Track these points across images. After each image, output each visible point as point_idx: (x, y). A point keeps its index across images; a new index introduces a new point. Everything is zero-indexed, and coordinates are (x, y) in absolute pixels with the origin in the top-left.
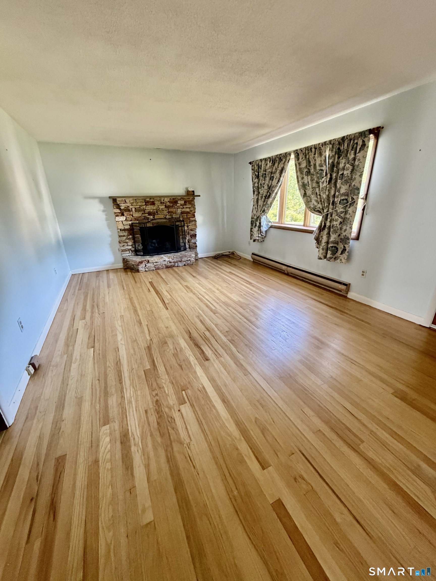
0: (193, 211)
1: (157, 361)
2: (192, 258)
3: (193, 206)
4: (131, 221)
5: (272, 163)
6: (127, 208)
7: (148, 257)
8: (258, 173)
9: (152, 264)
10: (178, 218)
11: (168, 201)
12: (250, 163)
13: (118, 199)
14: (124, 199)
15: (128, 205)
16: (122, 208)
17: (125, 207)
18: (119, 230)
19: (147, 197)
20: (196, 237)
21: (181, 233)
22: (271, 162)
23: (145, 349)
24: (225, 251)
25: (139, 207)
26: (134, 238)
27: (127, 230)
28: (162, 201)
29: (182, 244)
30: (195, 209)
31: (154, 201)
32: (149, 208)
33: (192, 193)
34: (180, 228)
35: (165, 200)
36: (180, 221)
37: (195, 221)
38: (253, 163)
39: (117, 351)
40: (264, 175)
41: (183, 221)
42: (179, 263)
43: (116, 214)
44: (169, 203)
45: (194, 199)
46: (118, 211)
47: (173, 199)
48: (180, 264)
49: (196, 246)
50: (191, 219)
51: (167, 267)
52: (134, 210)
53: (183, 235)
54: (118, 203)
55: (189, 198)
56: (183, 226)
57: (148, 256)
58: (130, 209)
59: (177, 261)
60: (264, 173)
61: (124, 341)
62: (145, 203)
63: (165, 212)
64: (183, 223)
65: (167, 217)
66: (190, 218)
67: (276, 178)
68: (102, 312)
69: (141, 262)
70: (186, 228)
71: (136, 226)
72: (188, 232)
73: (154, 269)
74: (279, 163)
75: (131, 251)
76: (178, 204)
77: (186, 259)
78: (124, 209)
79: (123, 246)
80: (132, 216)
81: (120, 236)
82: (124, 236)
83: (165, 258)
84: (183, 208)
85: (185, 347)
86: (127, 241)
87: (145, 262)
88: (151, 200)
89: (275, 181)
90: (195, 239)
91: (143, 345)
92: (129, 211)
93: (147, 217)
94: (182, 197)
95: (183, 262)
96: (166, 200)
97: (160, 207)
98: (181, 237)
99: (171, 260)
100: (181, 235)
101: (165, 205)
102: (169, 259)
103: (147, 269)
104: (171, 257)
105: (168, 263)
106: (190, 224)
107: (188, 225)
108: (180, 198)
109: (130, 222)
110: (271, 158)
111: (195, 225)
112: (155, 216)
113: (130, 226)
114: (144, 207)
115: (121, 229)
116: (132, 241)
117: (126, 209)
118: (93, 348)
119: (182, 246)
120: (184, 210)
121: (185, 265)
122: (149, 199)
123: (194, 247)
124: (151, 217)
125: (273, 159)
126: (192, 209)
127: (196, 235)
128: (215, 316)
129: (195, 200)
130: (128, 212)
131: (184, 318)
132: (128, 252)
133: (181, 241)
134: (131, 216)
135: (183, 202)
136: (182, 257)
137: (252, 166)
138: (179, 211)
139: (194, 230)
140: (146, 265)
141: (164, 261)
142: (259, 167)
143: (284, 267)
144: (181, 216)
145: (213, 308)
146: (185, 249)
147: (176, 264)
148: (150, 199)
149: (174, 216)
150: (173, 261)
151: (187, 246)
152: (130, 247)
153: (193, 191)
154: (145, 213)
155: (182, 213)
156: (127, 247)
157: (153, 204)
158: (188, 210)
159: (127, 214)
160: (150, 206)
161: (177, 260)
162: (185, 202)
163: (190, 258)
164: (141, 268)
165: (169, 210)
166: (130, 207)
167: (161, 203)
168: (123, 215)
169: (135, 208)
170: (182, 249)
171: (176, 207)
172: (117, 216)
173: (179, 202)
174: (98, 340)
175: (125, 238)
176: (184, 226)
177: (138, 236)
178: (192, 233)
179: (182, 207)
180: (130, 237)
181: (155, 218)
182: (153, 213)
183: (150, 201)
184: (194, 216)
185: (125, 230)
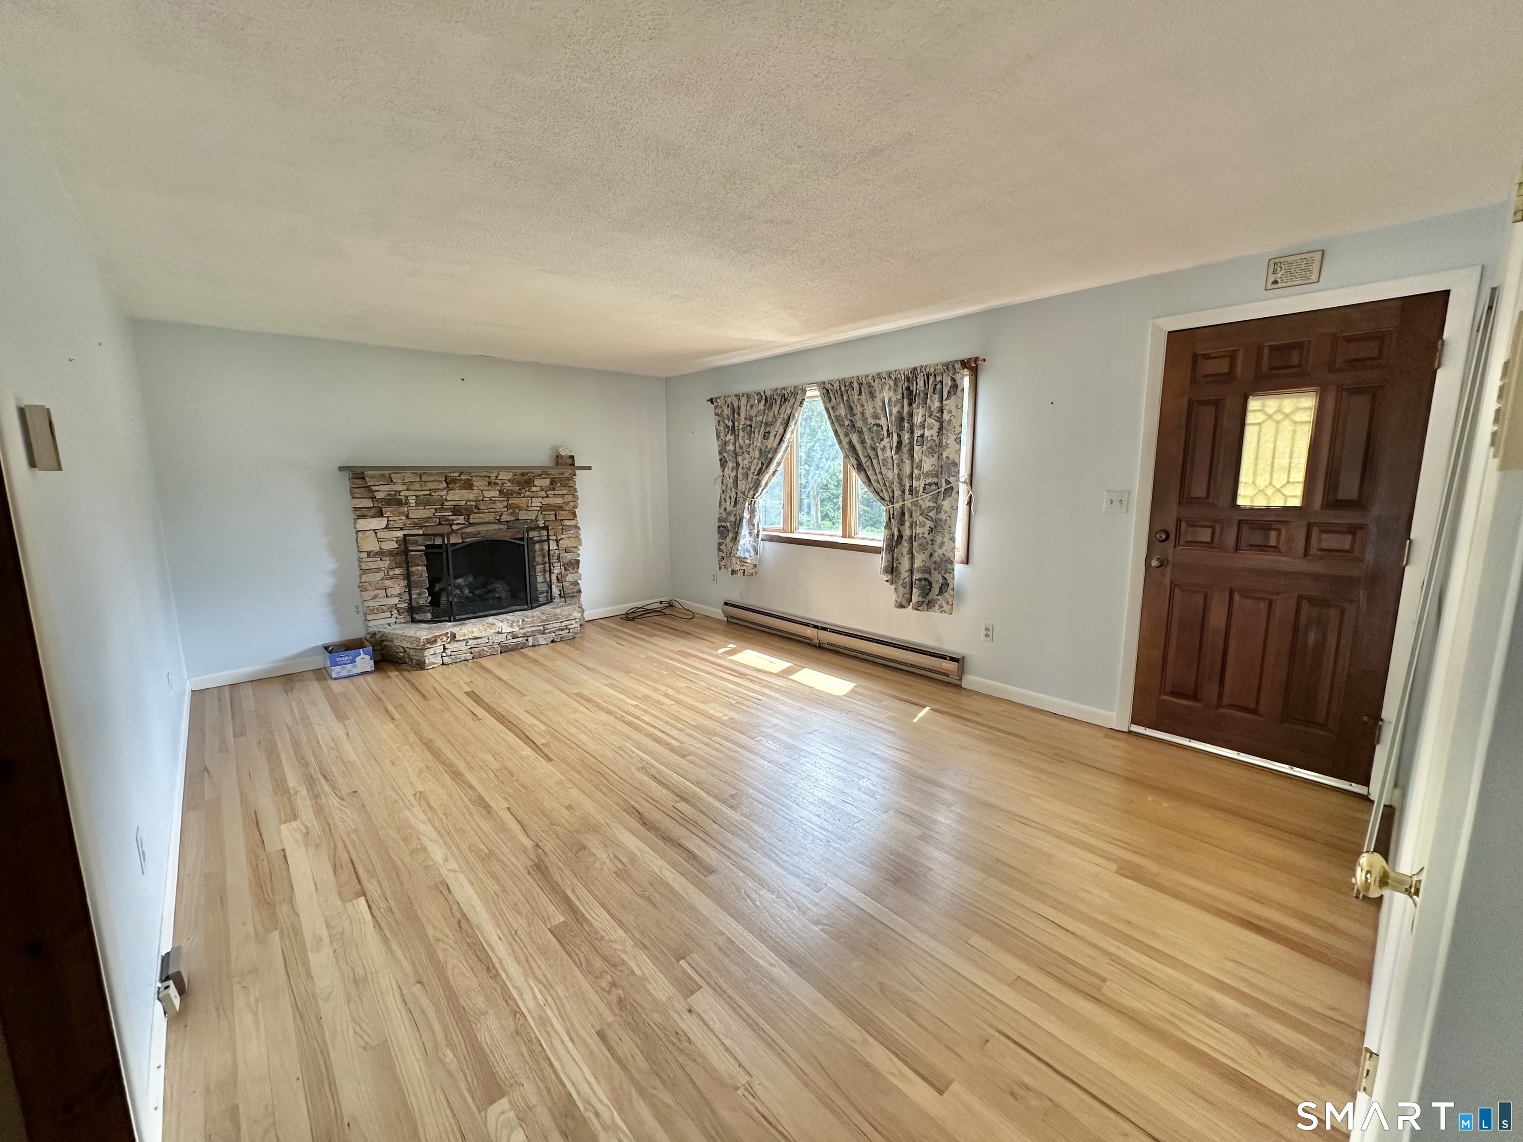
0: (572, 504)
1: (578, 899)
2: (573, 622)
3: (573, 491)
4: (401, 529)
5: (764, 405)
6: (395, 495)
7: (449, 624)
8: (733, 422)
9: (464, 643)
10: (532, 521)
11: (509, 480)
12: (711, 401)
13: (368, 473)
14: (386, 473)
15: (399, 488)
16: (379, 495)
17: (390, 495)
18: (364, 555)
19: (454, 469)
20: (578, 567)
21: (539, 559)
22: (763, 402)
23: (529, 873)
24: (651, 601)
25: (428, 492)
26: (408, 576)
27: (391, 553)
28: (493, 479)
29: (542, 587)
30: (578, 499)
31: (471, 480)
32: (457, 496)
33: (570, 461)
34: (537, 546)
35: (500, 477)
36: (538, 528)
37: (577, 527)
38: (718, 401)
39: (446, 893)
40: (749, 428)
41: (546, 528)
42: (539, 636)
43: (358, 513)
44: (509, 484)
45: (575, 475)
46: (368, 503)
47: (522, 474)
48: (541, 640)
49: (579, 591)
50: (567, 523)
51: (506, 650)
52: (412, 501)
53: (544, 563)
54: (369, 484)
55: (562, 473)
56: (545, 541)
57: (450, 621)
58: (403, 499)
59: (532, 631)
60: (748, 423)
61: (457, 860)
62: (447, 483)
63: (500, 506)
64: (545, 533)
65: (505, 518)
66: (562, 520)
67: (775, 436)
68: (345, 790)
69: (433, 641)
70: (553, 546)
71: (416, 543)
72: (559, 556)
73: (469, 656)
74: (781, 406)
75: (395, 612)
76: (535, 486)
77: (558, 625)
78: (382, 500)
79: (375, 597)
80: (407, 517)
81: (364, 571)
82: (378, 570)
83: (500, 624)
84: (547, 496)
85: (641, 851)
86: (388, 583)
87: (445, 638)
88: (463, 477)
89: (772, 442)
90: (577, 572)
91: (520, 864)
92: (399, 503)
93: (448, 520)
94: (543, 472)
95: (550, 633)
96: (505, 476)
97: (486, 494)
98: (539, 568)
99: (516, 629)
100: (538, 564)
101: (499, 488)
102: (512, 626)
103: (446, 660)
104: (518, 621)
105: (509, 637)
106: (563, 536)
107: (559, 538)
108: (540, 472)
109: (400, 534)
110: (762, 394)
111: (577, 537)
112: (472, 516)
113: (397, 542)
114: (444, 493)
115: (369, 553)
116: (404, 583)
117: (390, 499)
118: (362, 900)
119: (542, 593)
120: (547, 501)
121: (553, 641)
122: (456, 474)
123: (573, 593)
124: (461, 519)
125: (766, 397)
126: (569, 498)
127: (578, 562)
129: (577, 478)
130: (395, 508)
131: (606, 775)
132: (388, 614)
133: (540, 579)
134: (404, 518)
135: (546, 482)
136: (546, 620)
137: (716, 407)
138: (536, 503)
139: (573, 550)
140: (445, 649)
141: (499, 633)
142: (736, 411)
143: (810, 632)
144: (540, 517)
146: (550, 600)
147: (530, 639)
148: (462, 473)
149: (523, 515)
150: (522, 631)
151: (556, 591)
152: (396, 600)
153: (572, 457)
154: (442, 509)
155: (543, 508)
156: (386, 599)
157: (469, 486)
158: (559, 501)
159: (391, 512)
160: (457, 491)
161: (534, 629)
162: (553, 482)
163: (567, 623)
164: (432, 656)
165: (510, 502)
166: (402, 493)
167: (489, 483)
168: (381, 514)
170: (542, 598)
171: (528, 493)
172: (363, 517)
173: (537, 482)
174: (367, 871)
175: (379, 576)
176: (548, 540)
177: (420, 568)
178: (569, 557)
179: (543, 494)
180: (398, 571)
181: (471, 521)
182: (467, 510)
183: (461, 480)
184: (574, 515)
185: (381, 554)
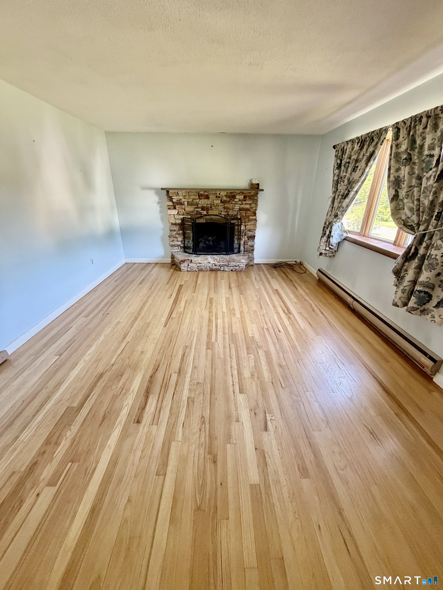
0: (254, 208)
1: (89, 400)
2: (242, 264)
3: (255, 202)
4: (183, 215)
5: (360, 147)
6: (179, 201)
8: (341, 161)
9: (196, 264)
10: (235, 215)
11: (225, 196)
12: (334, 147)
13: (170, 191)
14: (176, 191)
15: (181, 198)
16: (174, 200)
17: (178, 200)
18: (171, 224)
19: (202, 190)
20: (254, 239)
21: (236, 233)
22: (359, 144)
23: (96, 376)
24: (291, 260)
25: (192, 200)
26: (184, 234)
27: (179, 224)
28: (218, 195)
29: (236, 246)
30: (258, 206)
31: (208, 195)
32: (203, 202)
33: (256, 186)
34: (236, 227)
35: (221, 194)
36: (237, 219)
37: (256, 220)
38: (338, 146)
39: (72, 369)
40: (347, 164)
41: (240, 219)
43: (168, 207)
44: (225, 197)
45: (258, 193)
46: (171, 204)
47: (231, 193)
48: (226, 268)
49: (253, 250)
50: (251, 217)
51: (212, 270)
52: (186, 203)
53: (238, 235)
54: (171, 195)
55: (250, 193)
56: (239, 225)
57: (195, 254)
58: (183, 202)
59: (223, 265)
60: (348, 160)
61: (90, 357)
62: (199, 196)
63: (221, 208)
64: (240, 221)
65: (223, 213)
66: (249, 216)
67: (360, 169)
68: (107, 312)
69: (183, 261)
70: (243, 228)
71: (188, 221)
72: (245, 233)
73: (197, 270)
74: (369, 146)
75: (180, 247)
76: (236, 199)
77: (234, 264)
78: (175, 202)
79: (173, 241)
80: (185, 210)
81: (171, 230)
82: (175, 231)
83: (210, 259)
84: (242, 204)
85: (133, 391)
86: (177, 236)
87: (188, 261)
88: (206, 194)
89: (358, 173)
90: (253, 241)
91: (99, 369)
92: (181, 204)
93: (199, 212)
94: (241, 191)
95: (231, 266)
96: (223, 193)
97: (215, 201)
98: (236, 237)
99: (216, 263)
100: (236, 235)
101: (220, 199)
102: (214, 261)
103: (189, 269)
104: (217, 259)
105: (213, 265)
106: (248, 224)
107: (246, 224)
108: (239, 192)
109: (182, 217)
110: (360, 138)
111: (255, 225)
112: (209, 211)
113: (181, 220)
114: (198, 201)
115: (172, 223)
116: (182, 237)
117: (178, 203)
119: (236, 248)
120: (243, 206)
121: (232, 270)
122: (203, 192)
123: (250, 250)
124: (205, 213)
125: (362, 140)
126: (253, 205)
127: (254, 236)
128: (205, 352)
129: (259, 195)
130: (180, 206)
131: (171, 344)
132: (177, 248)
133: (236, 242)
134: (183, 210)
135: (242, 197)
136: (229, 261)
137: (336, 151)
138: (237, 207)
139: (252, 230)
140: (188, 265)
141: (209, 263)
142: (343, 151)
144: (239, 213)
145: (213, 339)
146: (239, 252)
147: (222, 268)
148: (205, 192)
149: (231, 213)
150: (219, 264)
151: (242, 248)
152: (180, 243)
153: (258, 184)
154: (197, 208)
155: (240, 209)
156: (177, 242)
157: (207, 197)
158: (248, 206)
159: (179, 208)
160: (203, 200)
162: (245, 197)
163: (239, 264)
164: (183, 266)
165: (225, 206)
166: (182, 200)
167: (216, 197)
168: (175, 208)
169: (188, 202)
170: (236, 251)
171: (233, 202)
172: (169, 209)
173: (237, 197)
174: (72, 347)
175: (175, 232)
176: (241, 224)
177: (189, 231)
178: (250, 234)
179: (240, 202)
180: (181, 232)
181: (209, 213)
182: (206, 208)
183: (204, 195)
184: (255, 214)
185: (175, 224)
